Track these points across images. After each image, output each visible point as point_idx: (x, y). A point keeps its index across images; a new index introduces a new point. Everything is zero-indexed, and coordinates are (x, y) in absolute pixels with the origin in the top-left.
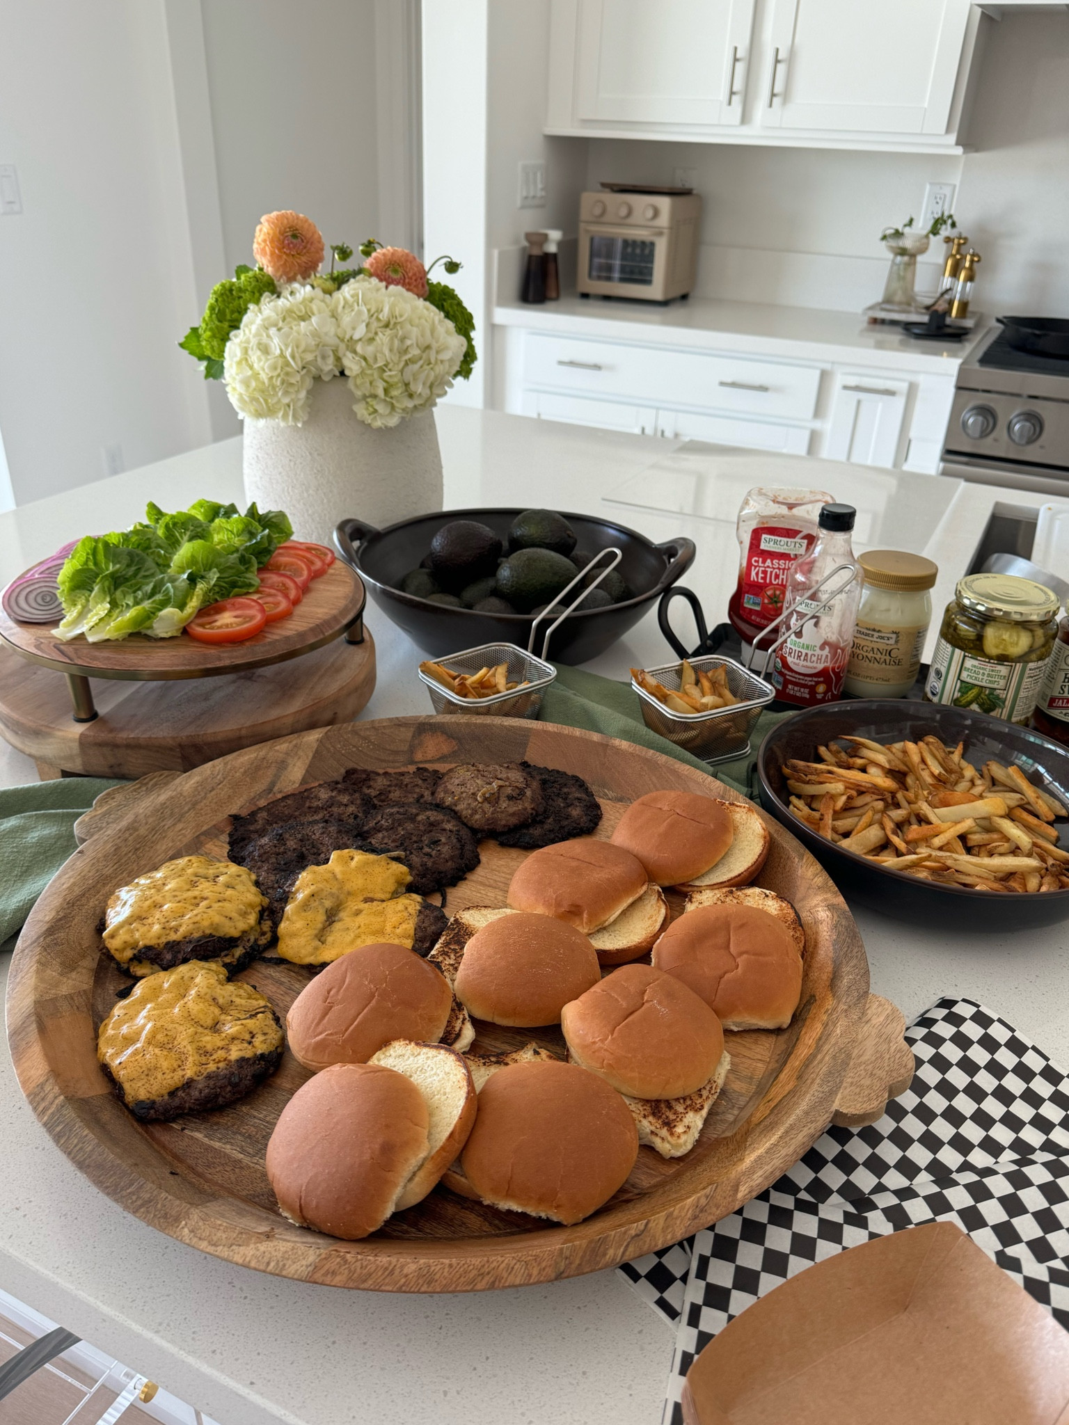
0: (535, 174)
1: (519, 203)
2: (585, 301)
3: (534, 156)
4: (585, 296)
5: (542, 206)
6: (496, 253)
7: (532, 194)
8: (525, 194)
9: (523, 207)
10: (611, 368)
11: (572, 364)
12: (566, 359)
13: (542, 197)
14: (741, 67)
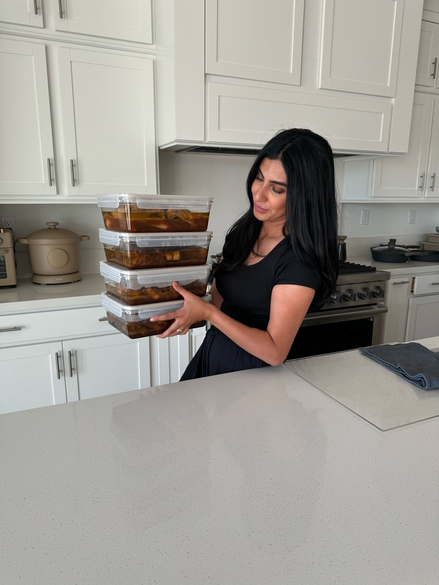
14: (53, 168)
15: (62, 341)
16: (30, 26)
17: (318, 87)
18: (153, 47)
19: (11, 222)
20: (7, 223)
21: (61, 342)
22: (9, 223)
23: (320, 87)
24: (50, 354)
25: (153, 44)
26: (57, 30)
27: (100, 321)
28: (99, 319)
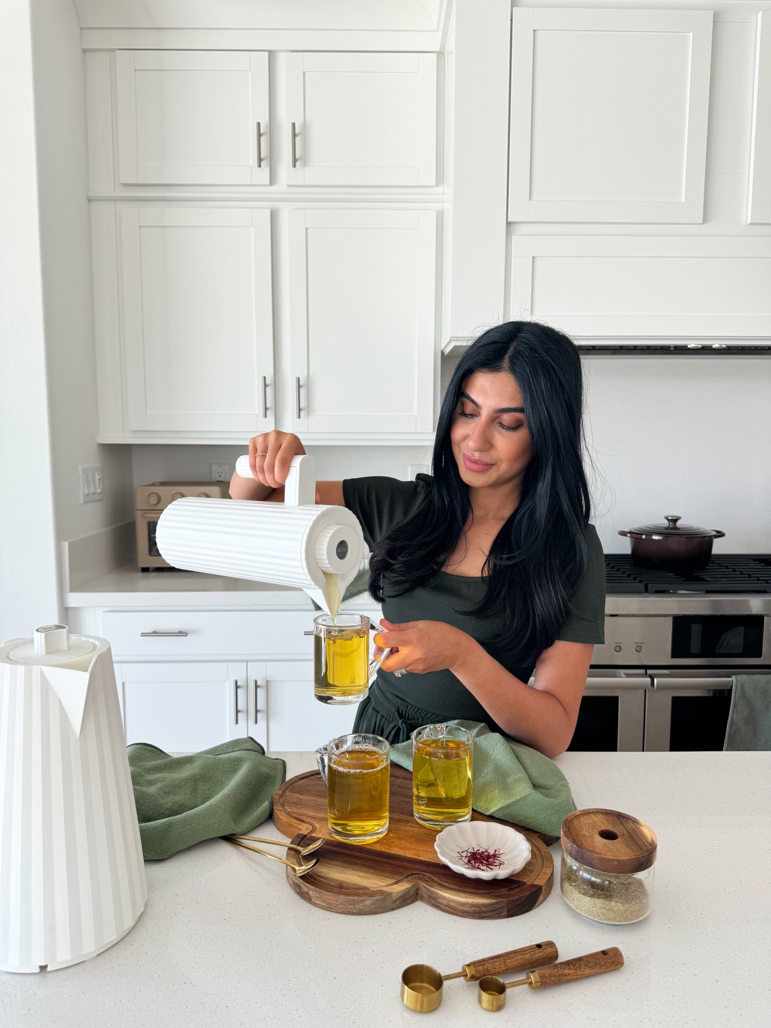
0: (93, 475)
1: (82, 500)
2: (145, 574)
3: (93, 461)
4: (145, 570)
5: (101, 500)
6: (66, 545)
7: (93, 491)
8: (86, 492)
9: (85, 503)
10: (195, 632)
11: (155, 634)
12: (149, 630)
13: (100, 493)
14: (269, 390)
15: (247, 661)
16: (252, 185)
17: (747, 222)
18: (439, 189)
19: (223, 472)
20: (218, 473)
21: (245, 664)
22: (220, 474)
23: (749, 221)
24: (228, 680)
25: (437, 185)
26: (289, 186)
27: (305, 634)
28: (305, 632)
